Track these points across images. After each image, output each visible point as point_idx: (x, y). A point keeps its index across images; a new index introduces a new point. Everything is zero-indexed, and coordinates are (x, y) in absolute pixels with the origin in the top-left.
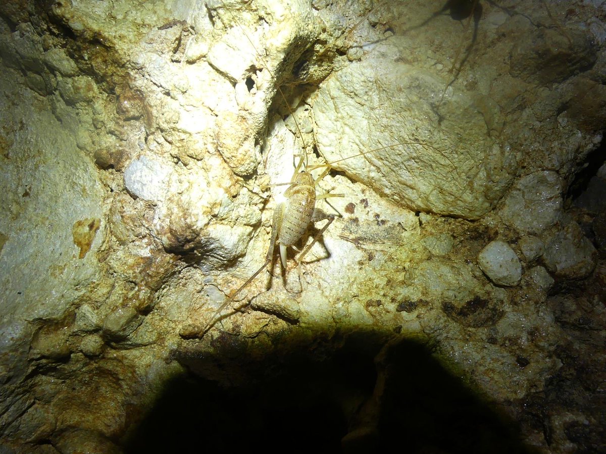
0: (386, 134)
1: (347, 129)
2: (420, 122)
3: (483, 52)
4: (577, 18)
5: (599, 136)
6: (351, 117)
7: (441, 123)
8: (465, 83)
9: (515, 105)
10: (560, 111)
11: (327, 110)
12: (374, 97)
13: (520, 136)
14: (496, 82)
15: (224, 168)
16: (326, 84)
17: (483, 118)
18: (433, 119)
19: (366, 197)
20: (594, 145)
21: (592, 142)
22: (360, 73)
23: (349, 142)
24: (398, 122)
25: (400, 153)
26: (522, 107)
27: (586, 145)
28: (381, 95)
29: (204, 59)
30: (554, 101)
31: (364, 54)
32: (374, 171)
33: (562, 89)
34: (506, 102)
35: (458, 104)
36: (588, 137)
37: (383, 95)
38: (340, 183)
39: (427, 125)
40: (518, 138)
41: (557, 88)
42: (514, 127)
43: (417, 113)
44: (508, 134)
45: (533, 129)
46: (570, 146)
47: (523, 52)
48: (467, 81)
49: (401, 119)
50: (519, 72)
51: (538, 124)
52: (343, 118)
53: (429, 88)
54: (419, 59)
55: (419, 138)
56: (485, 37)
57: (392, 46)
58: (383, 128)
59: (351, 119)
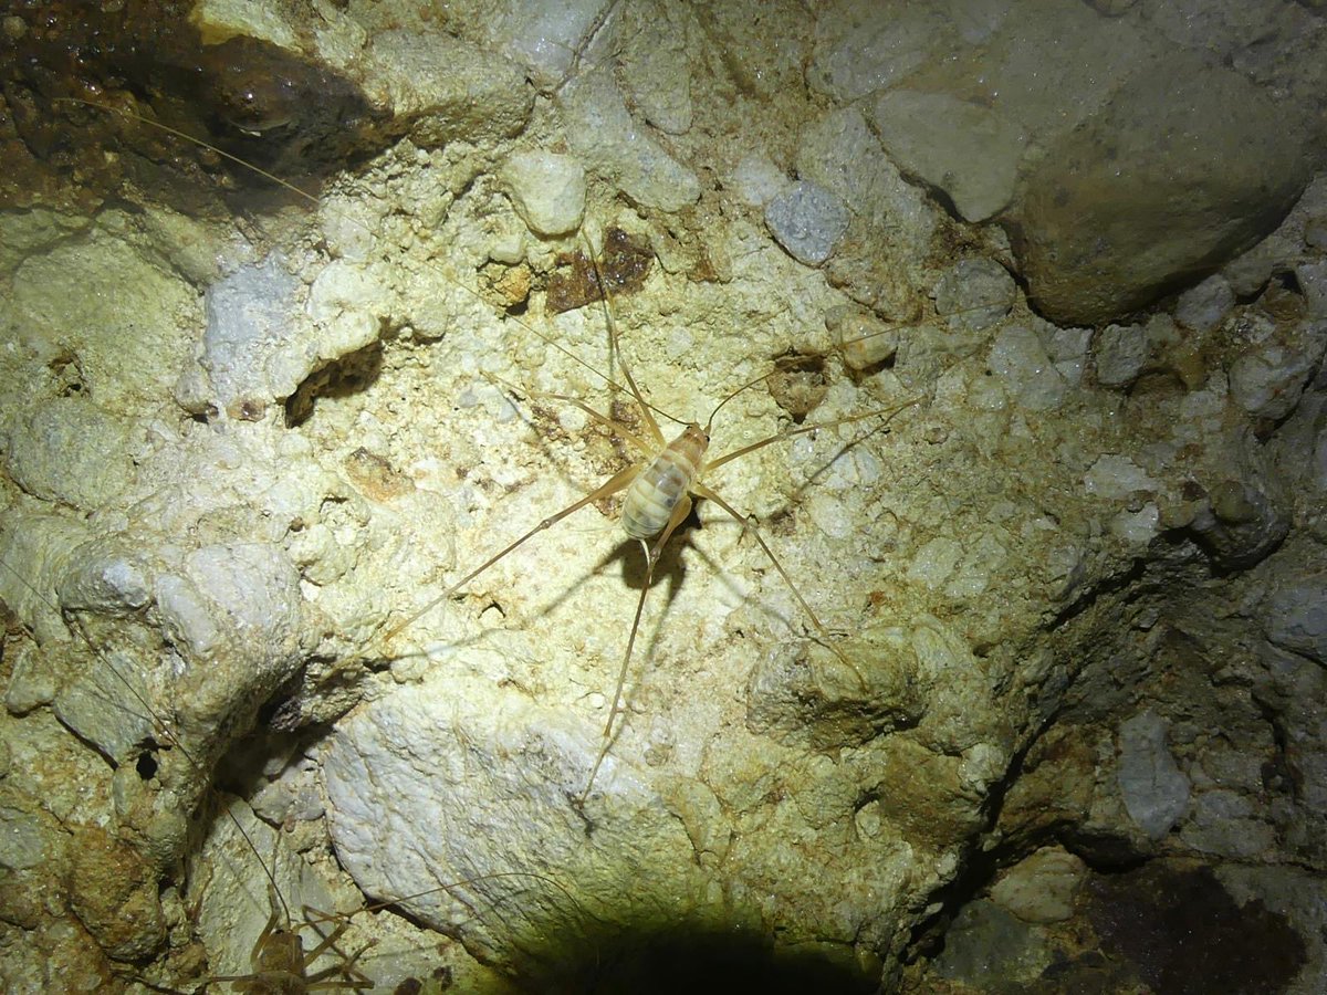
0: (480, 841)
1: (397, 821)
2: (548, 829)
3: (696, 666)
4: (889, 610)
5: (951, 855)
6: (404, 797)
7: (593, 834)
8: (647, 747)
9: (758, 795)
10: (858, 806)
11: (353, 776)
12: (454, 760)
13: (770, 863)
14: (718, 741)
15: (85, 948)
16: (347, 725)
17: (682, 827)
18: (573, 825)
19: (449, 963)
20: (941, 877)
21: (936, 871)
22: (420, 709)
23: (404, 847)
24: (504, 820)
25: (510, 886)
26: (773, 799)
27: (924, 876)
28: (469, 757)
29: (48, 709)
30: (843, 788)
31: (432, 666)
32: (461, 912)
33: (863, 759)
34: (734, 790)
35: (623, 799)
36: (927, 857)
37: (472, 758)
38: (388, 929)
39: (561, 835)
40: (764, 867)
41: (849, 759)
42: (756, 843)
43: (540, 808)
44: (741, 859)
45: (802, 845)
46: (887, 877)
47: (769, 690)
48: (650, 742)
49: (508, 813)
50: (763, 725)
51: (810, 835)
52: (387, 797)
53: (563, 761)
54: (549, 686)
55: (548, 860)
56: (701, 637)
57: (491, 652)
58: (472, 829)
59: (405, 802)
